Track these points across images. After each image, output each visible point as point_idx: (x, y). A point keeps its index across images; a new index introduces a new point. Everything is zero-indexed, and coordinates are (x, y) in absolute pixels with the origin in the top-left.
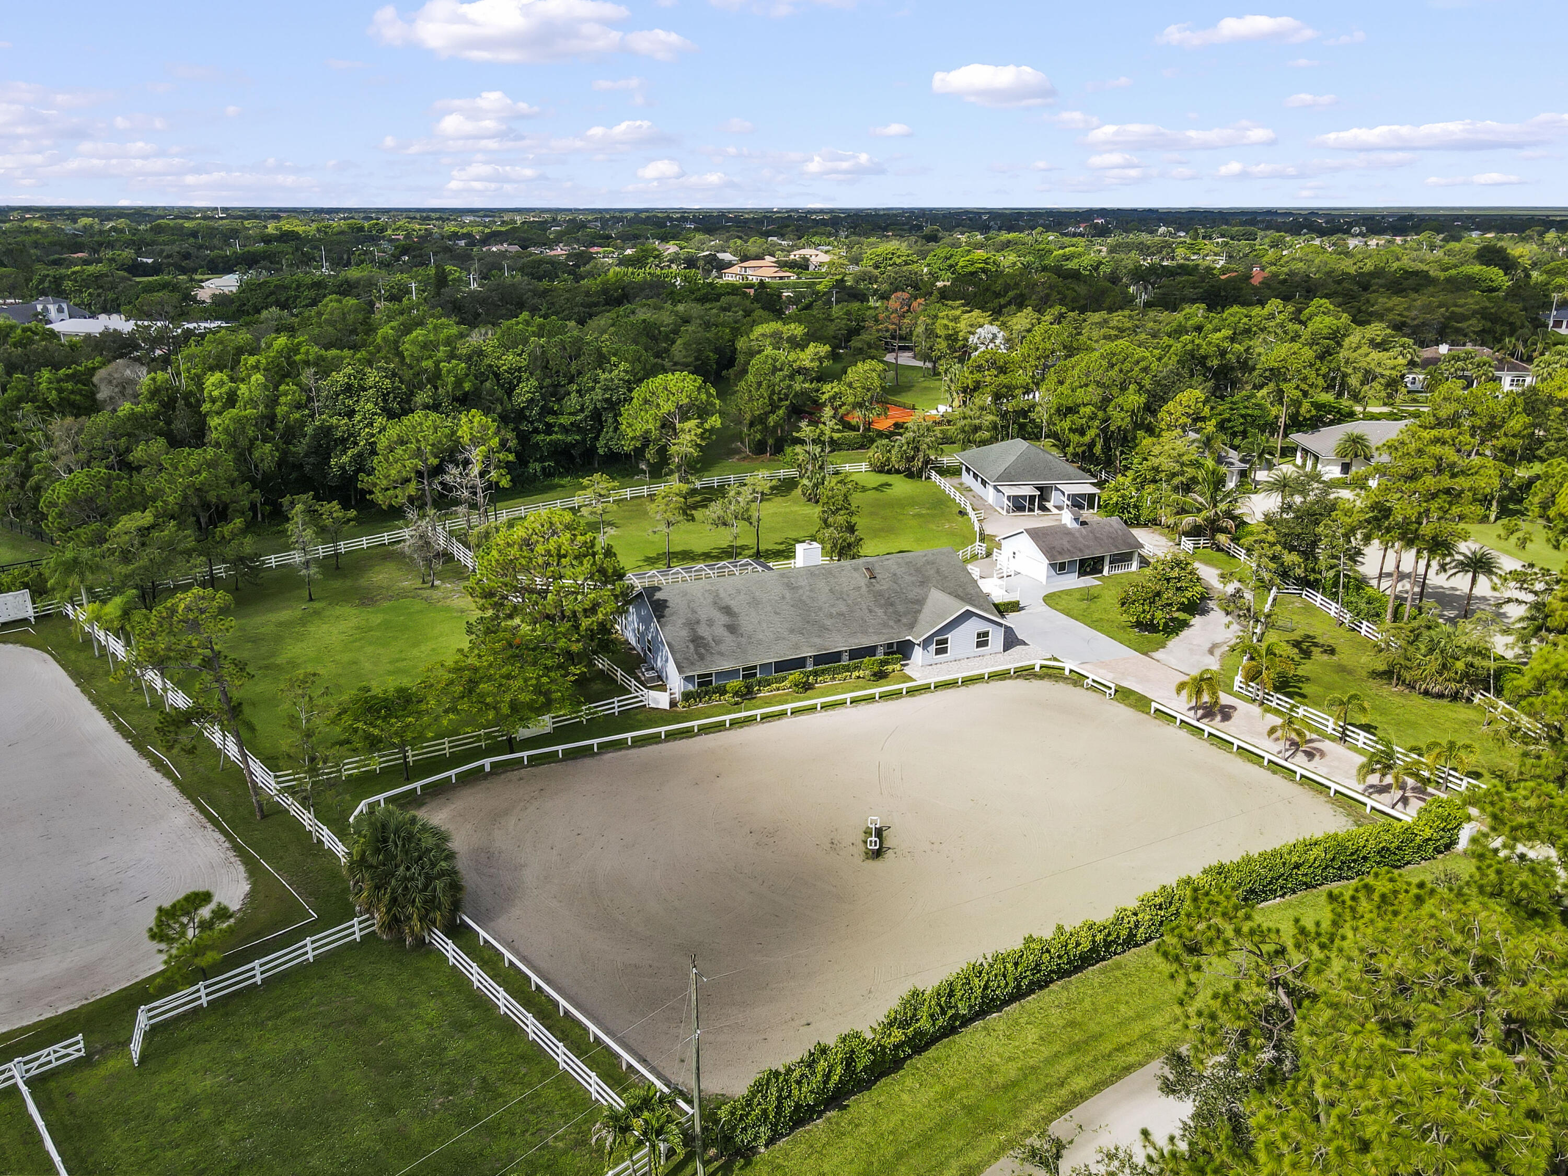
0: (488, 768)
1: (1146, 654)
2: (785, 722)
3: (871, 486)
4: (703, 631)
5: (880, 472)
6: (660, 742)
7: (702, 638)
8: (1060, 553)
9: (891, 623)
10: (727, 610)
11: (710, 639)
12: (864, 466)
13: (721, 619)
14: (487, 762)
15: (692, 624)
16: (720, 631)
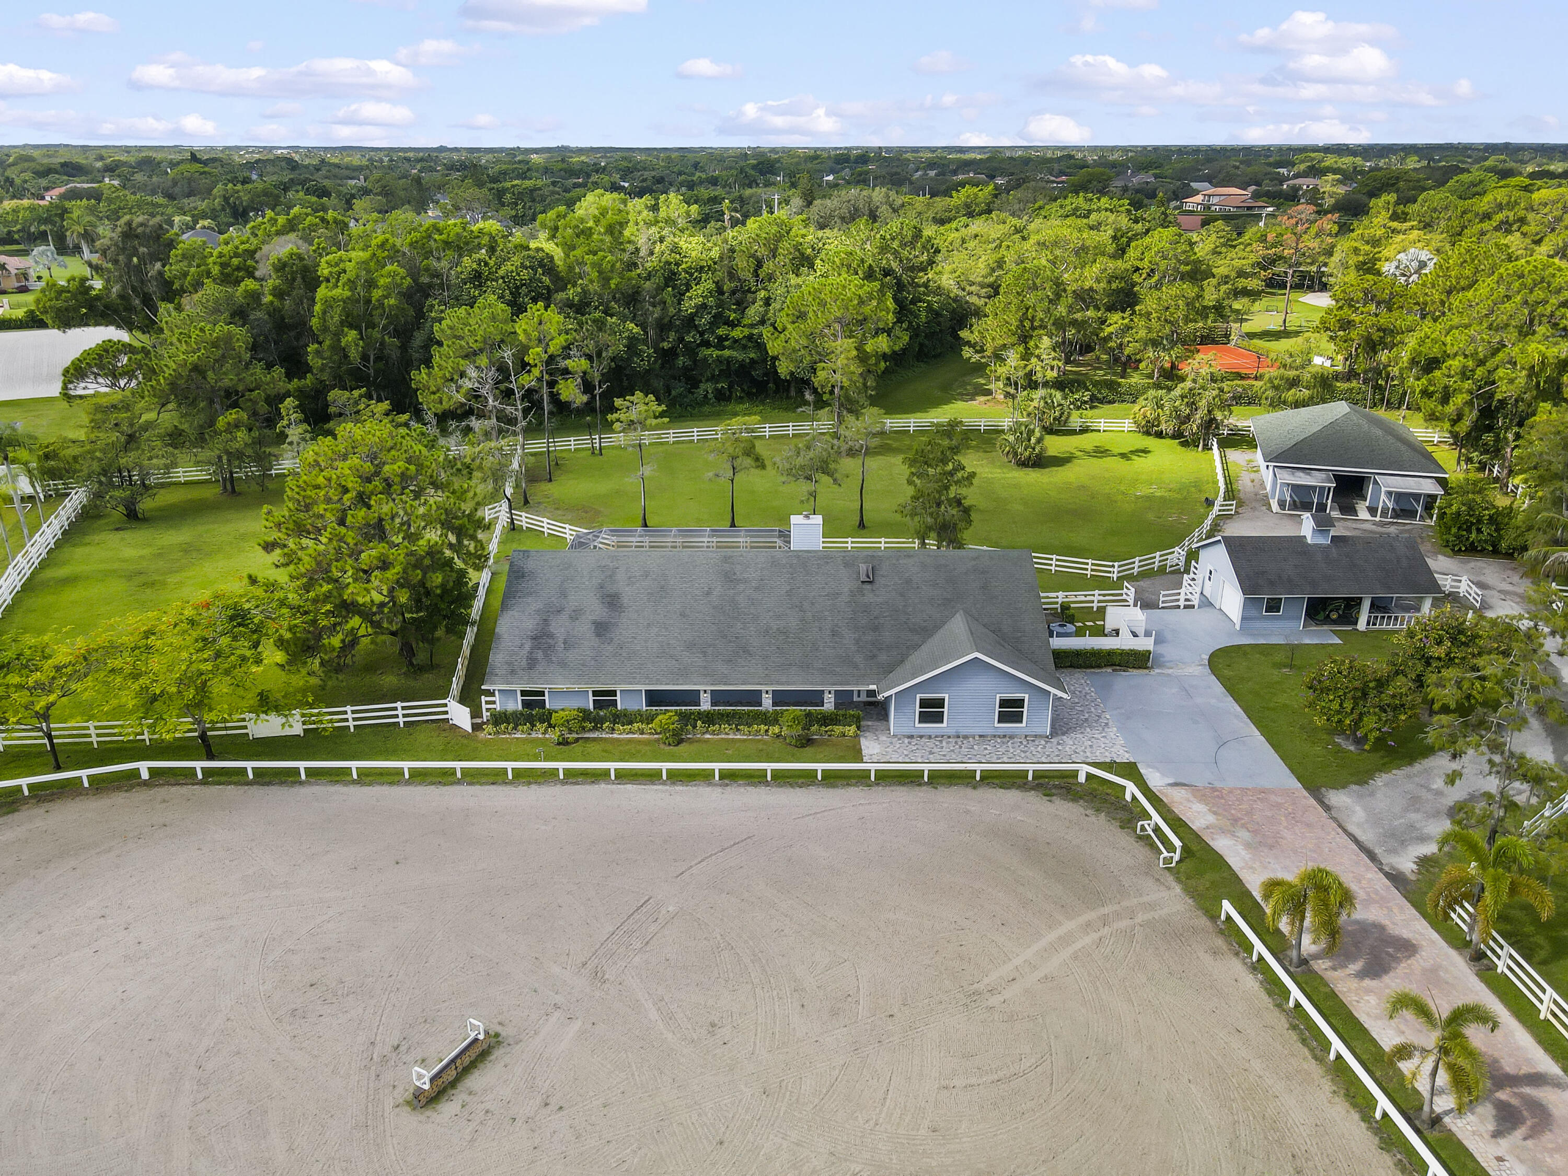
0: (145, 775)
1: (1314, 789)
2: (601, 788)
3: (1116, 451)
4: (559, 627)
5: (1148, 433)
6: (398, 783)
7: (551, 636)
8: (1272, 583)
9: (859, 659)
10: (612, 601)
11: (561, 640)
12: (1127, 425)
13: (596, 610)
14: (144, 767)
15: (548, 613)
16: (584, 628)
